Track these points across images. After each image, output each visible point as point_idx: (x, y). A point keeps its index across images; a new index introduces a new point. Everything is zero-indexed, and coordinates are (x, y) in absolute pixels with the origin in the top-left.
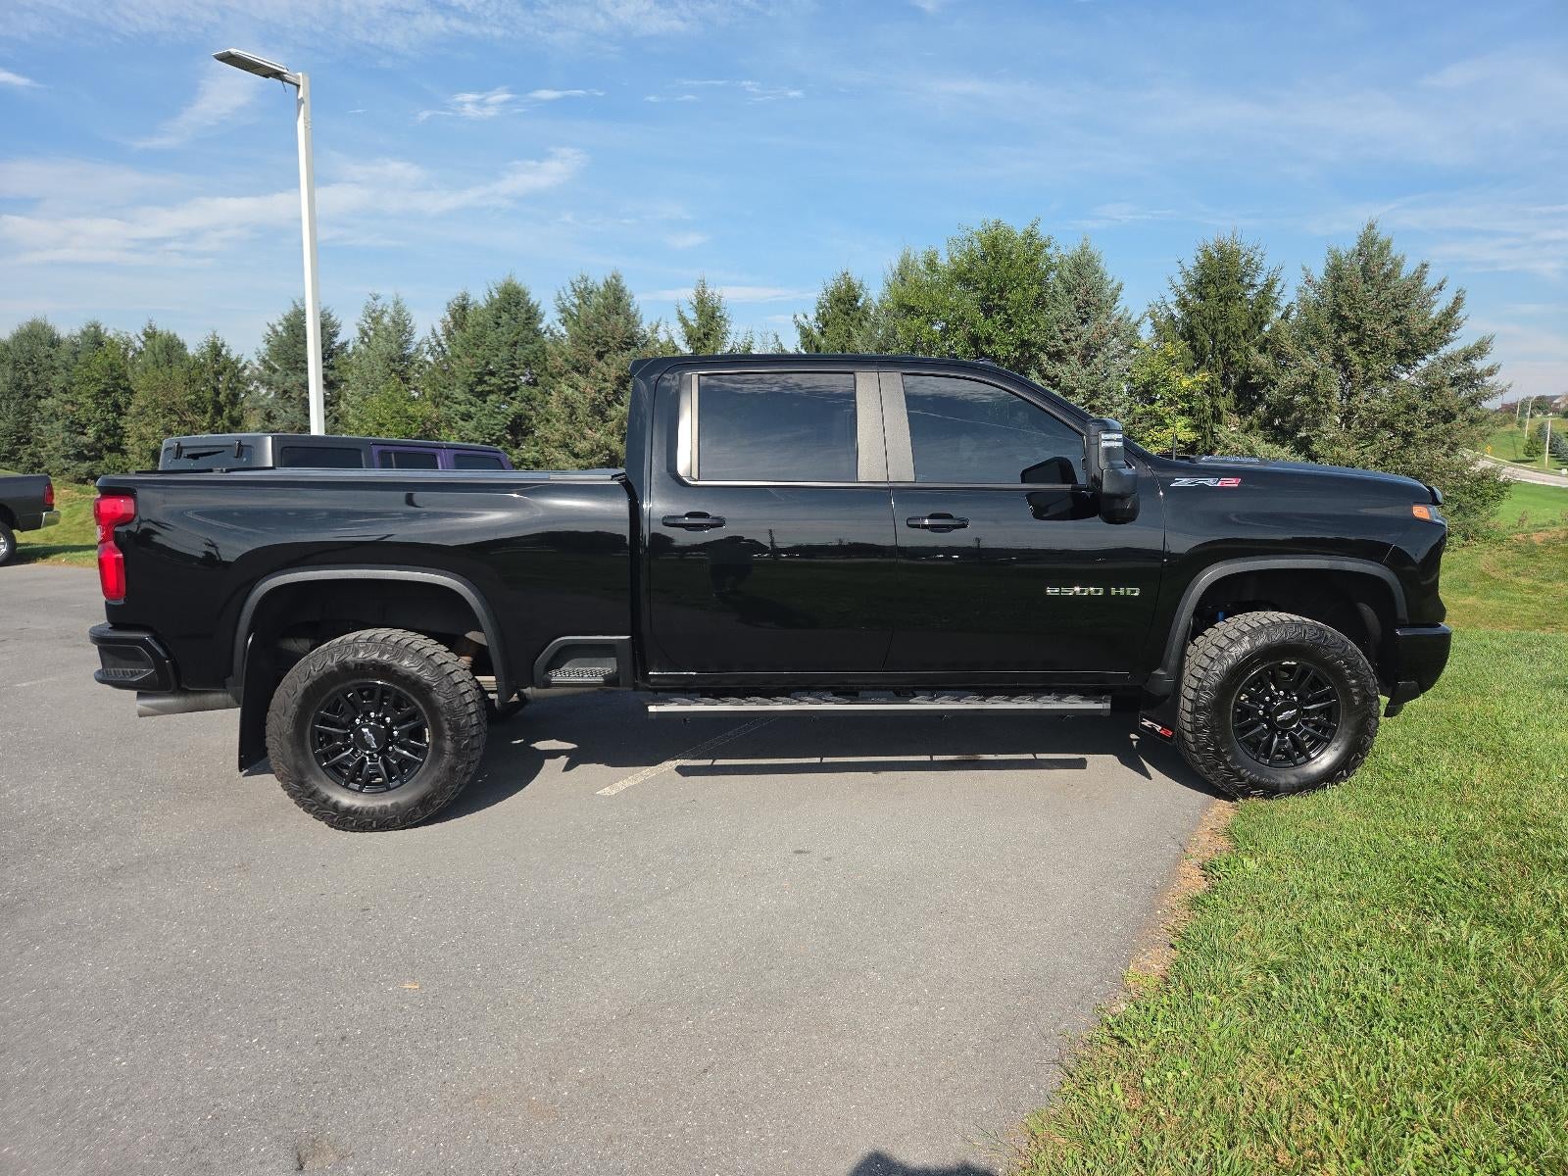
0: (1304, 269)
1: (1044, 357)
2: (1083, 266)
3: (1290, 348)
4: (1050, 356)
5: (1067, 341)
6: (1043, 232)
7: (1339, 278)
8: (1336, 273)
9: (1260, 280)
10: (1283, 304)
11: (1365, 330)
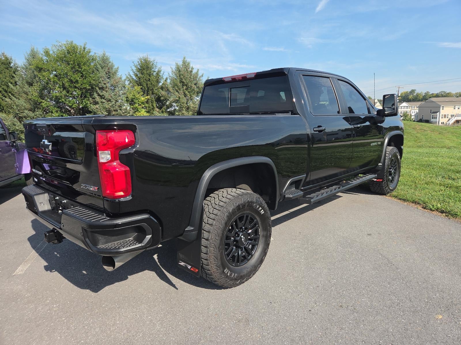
0: (171, 68)
1: (97, 88)
2: (105, 60)
3: (171, 89)
4: (100, 89)
5: (105, 84)
6: (88, 47)
7: (179, 71)
8: (179, 70)
9: (156, 70)
10: (165, 77)
11: (189, 86)
